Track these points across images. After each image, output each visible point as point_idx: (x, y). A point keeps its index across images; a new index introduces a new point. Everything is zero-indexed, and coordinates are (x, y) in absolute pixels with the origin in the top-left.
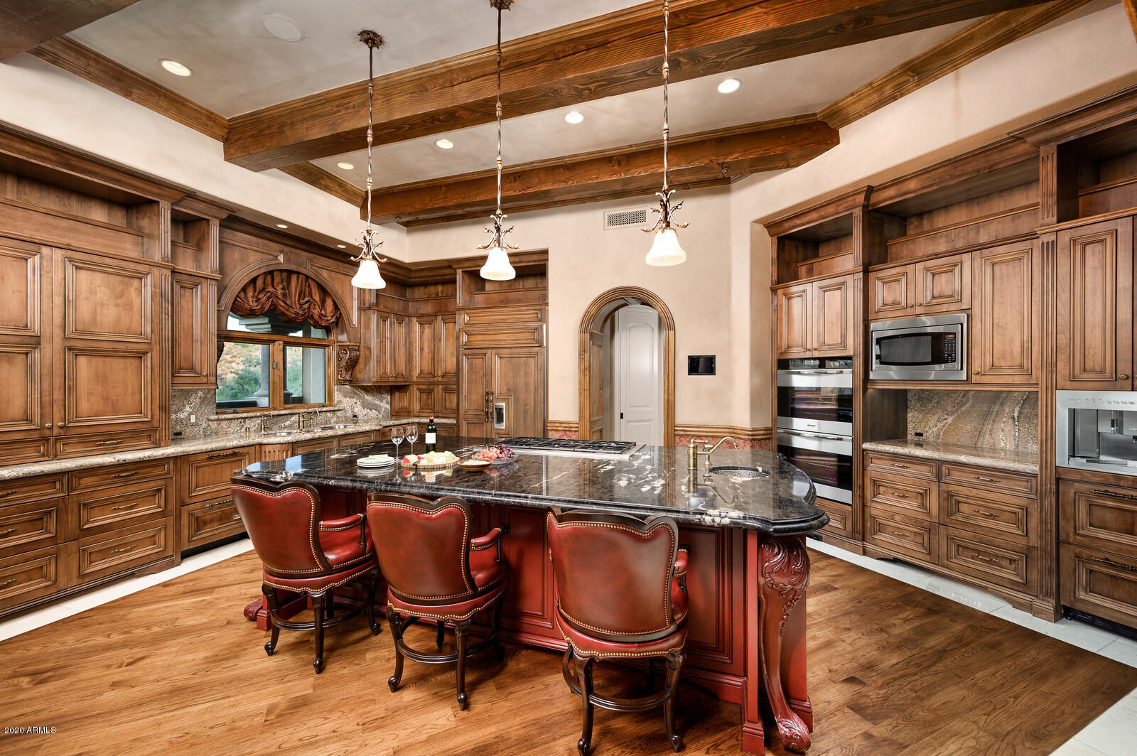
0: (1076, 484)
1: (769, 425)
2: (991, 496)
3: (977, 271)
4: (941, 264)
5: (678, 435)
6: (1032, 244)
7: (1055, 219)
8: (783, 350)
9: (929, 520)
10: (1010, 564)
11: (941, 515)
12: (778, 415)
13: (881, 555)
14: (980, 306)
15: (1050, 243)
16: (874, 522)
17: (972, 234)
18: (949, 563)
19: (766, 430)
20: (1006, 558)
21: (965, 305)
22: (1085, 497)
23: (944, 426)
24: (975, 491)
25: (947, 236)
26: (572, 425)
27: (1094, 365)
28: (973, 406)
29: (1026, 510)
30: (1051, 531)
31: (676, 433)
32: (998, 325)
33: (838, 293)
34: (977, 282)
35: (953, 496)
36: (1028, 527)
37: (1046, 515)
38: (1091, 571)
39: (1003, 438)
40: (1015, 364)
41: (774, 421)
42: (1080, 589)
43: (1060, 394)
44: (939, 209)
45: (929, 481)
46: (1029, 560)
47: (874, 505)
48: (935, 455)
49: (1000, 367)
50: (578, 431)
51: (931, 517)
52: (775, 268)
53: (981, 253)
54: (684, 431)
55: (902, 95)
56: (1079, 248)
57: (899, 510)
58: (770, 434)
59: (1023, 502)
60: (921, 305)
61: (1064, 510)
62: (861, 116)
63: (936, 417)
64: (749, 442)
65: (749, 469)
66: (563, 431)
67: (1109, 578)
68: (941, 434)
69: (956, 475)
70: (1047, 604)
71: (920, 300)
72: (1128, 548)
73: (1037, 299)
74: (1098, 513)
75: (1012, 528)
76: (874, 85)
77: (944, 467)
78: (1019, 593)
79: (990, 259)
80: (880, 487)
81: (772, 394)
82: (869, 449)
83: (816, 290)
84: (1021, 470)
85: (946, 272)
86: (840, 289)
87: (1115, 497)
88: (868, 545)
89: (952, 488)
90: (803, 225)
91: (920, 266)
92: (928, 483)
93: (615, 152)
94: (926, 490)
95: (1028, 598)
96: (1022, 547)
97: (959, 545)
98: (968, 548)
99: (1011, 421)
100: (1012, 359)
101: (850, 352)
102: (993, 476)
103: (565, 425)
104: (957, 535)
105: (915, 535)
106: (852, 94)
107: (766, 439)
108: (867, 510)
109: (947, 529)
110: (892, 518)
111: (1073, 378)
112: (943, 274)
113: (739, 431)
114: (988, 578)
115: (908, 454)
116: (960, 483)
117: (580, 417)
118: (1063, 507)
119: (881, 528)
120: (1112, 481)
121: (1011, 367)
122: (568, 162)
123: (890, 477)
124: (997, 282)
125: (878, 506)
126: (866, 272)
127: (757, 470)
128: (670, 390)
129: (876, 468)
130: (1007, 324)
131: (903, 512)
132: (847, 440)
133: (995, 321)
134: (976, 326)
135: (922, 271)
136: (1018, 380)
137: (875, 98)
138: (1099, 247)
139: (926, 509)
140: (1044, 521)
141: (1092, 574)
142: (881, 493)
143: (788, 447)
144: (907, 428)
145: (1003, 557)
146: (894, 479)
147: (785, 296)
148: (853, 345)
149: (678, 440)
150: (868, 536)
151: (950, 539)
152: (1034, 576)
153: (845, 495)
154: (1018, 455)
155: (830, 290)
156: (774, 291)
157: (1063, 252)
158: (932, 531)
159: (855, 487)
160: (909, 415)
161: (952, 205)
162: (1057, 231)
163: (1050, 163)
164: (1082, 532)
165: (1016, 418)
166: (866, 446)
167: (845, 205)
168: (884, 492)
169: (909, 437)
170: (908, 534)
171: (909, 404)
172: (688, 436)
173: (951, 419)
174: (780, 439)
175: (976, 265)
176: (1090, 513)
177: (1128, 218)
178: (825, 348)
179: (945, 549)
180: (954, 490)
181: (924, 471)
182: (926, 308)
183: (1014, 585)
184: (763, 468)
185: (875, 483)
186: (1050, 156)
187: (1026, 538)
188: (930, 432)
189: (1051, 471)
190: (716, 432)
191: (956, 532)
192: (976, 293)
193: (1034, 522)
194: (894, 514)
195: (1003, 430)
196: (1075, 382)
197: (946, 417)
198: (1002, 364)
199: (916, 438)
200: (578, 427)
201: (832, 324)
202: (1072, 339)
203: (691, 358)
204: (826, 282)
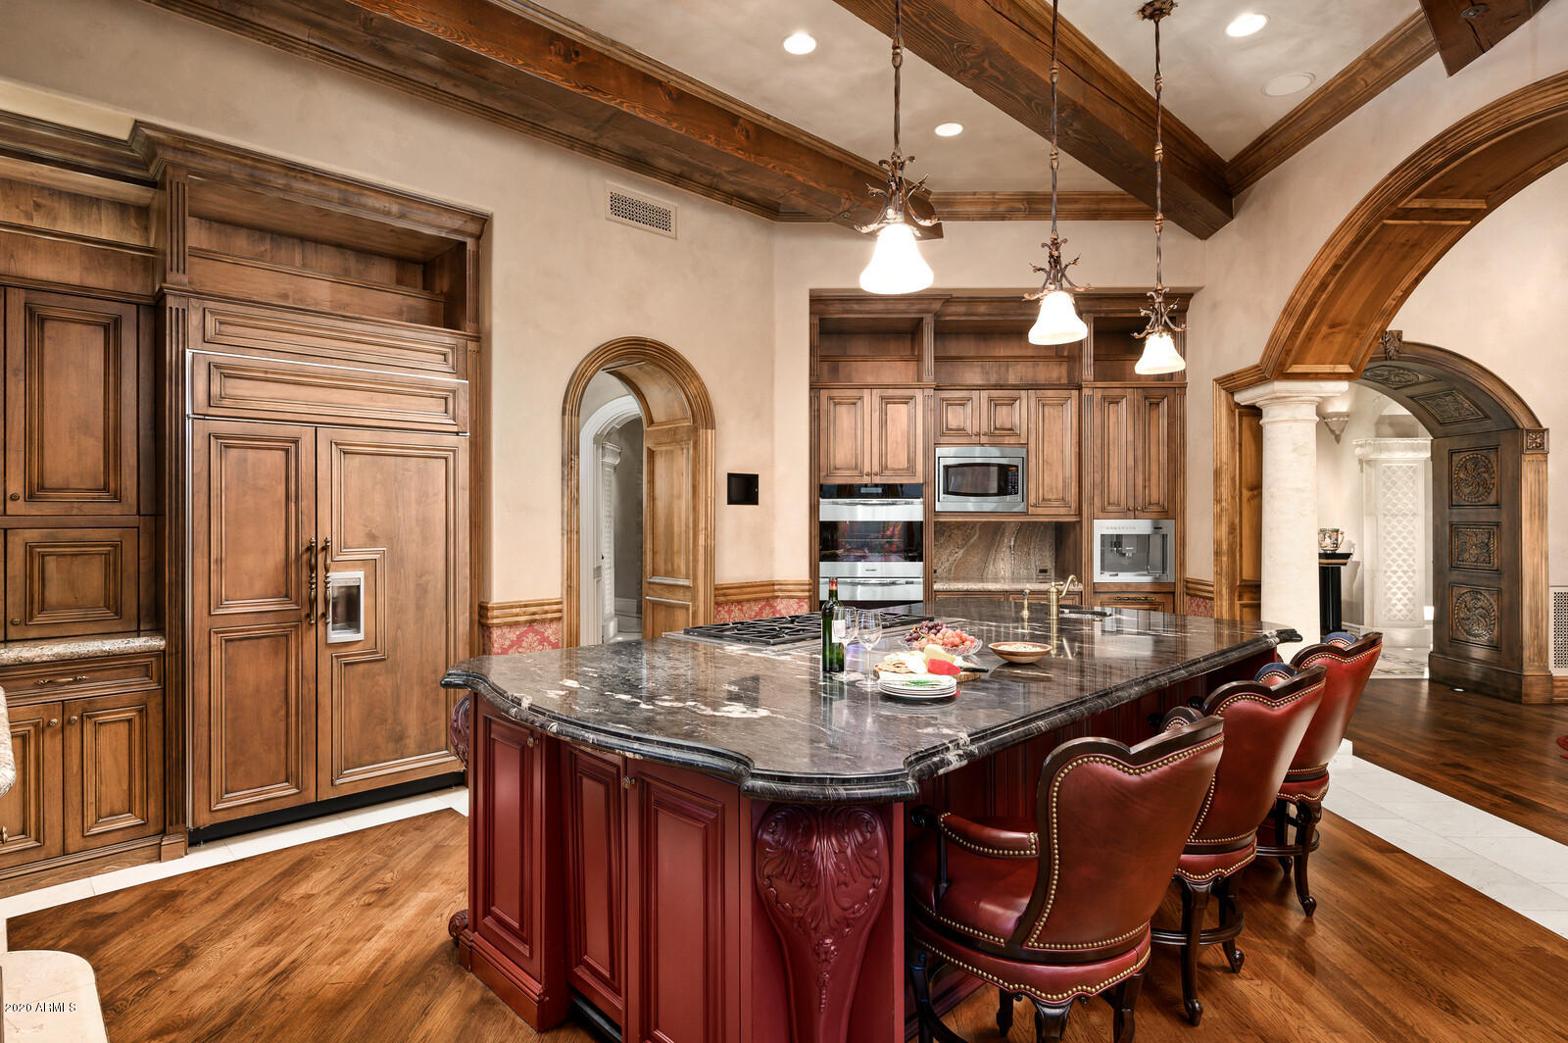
0: (1102, 596)
3: (1032, 409)
4: (1002, 395)
5: (717, 603)
6: (1071, 394)
7: (1092, 377)
8: (828, 472)
12: (818, 560)
14: (1035, 441)
21: (1023, 440)
23: (955, 560)
25: (982, 367)
26: (546, 608)
27: (1114, 499)
31: (716, 600)
32: (1047, 461)
33: (903, 408)
34: (1032, 420)
39: (1003, 566)
40: (1060, 497)
41: (814, 569)
43: (1096, 522)
44: (950, 334)
49: (1050, 500)
50: (560, 619)
52: (816, 359)
53: (1035, 393)
54: (724, 595)
55: (1010, 219)
60: (984, 434)
62: (968, 219)
63: (948, 551)
66: (526, 622)
68: (953, 569)
71: (984, 430)
76: (997, 197)
79: (1041, 400)
83: (876, 401)
85: (1007, 405)
86: (906, 403)
90: (861, 312)
91: (983, 393)
93: (747, 112)
99: (1008, 550)
100: (1057, 494)
101: (917, 480)
103: (534, 609)
106: (975, 194)
111: (1103, 510)
112: (1004, 406)
113: (791, 587)
117: (567, 589)
120: (1124, 589)
121: (1057, 500)
122: (672, 84)
124: (1046, 421)
128: (709, 528)
130: (1053, 462)
132: (919, 583)
133: (1045, 458)
134: (1032, 461)
135: (985, 399)
136: (1062, 511)
137: (988, 209)
138: (1116, 407)
147: (831, 398)
148: (921, 474)
155: (895, 403)
156: (814, 390)
161: (963, 333)
162: (1094, 388)
165: (1012, 548)
166: (938, 586)
167: (918, 307)
173: (961, 552)
175: (1032, 404)
177: (1132, 389)
178: (889, 473)
182: (990, 438)
188: (943, 567)
190: (755, 593)
192: (1031, 429)
195: (1003, 560)
196: (1105, 513)
197: (957, 550)
198: (1050, 497)
200: (560, 611)
201: (897, 444)
202: (1103, 478)
203: (730, 476)
204: (890, 392)
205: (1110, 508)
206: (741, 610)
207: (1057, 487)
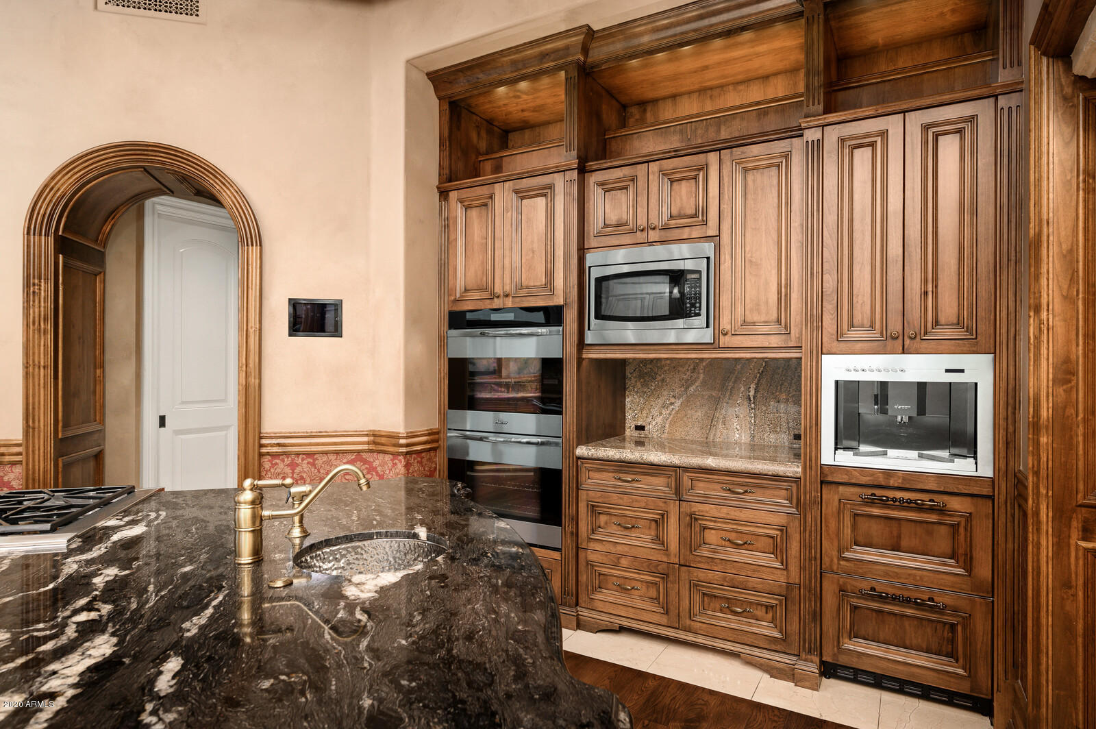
0: (841, 488)
1: (435, 425)
2: (745, 515)
3: (726, 180)
4: (681, 165)
5: (268, 454)
6: (791, 145)
7: (821, 107)
8: (458, 295)
9: (666, 560)
10: (767, 613)
11: (682, 551)
12: (449, 409)
13: (601, 625)
14: (730, 231)
15: (816, 142)
16: (592, 573)
17: (712, 130)
18: (693, 623)
19: (429, 434)
20: (762, 605)
21: (712, 232)
22: (851, 504)
23: (670, 414)
24: (725, 510)
25: (681, 132)
26: (5, 450)
27: (862, 319)
28: (704, 383)
29: (784, 530)
30: (815, 558)
31: (264, 450)
32: (751, 261)
33: (541, 202)
34: (727, 197)
35: (696, 519)
36: (789, 555)
37: (810, 536)
38: (856, 607)
39: (738, 427)
40: (770, 320)
41: (443, 419)
42: (844, 636)
43: (827, 360)
45: (666, 500)
46: (789, 604)
47: (592, 545)
48: (676, 459)
49: (754, 324)
50: (19, 463)
51: (668, 555)
52: (446, 153)
53: (731, 152)
54: (279, 445)
56: (846, 151)
57: (626, 548)
58: (437, 441)
59: (781, 520)
60: (654, 229)
61: (827, 526)
63: (660, 401)
64: (401, 457)
65: (397, 535)
67: (874, 614)
68: (667, 425)
69: (702, 488)
70: (809, 664)
71: (654, 221)
72: (896, 570)
73: (797, 224)
74: (864, 525)
75: (769, 560)
77: (686, 478)
78: (777, 654)
79: (741, 163)
80: (601, 516)
81: (440, 373)
82: (586, 456)
83: (509, 197)
84: (781, 474)
85: (687, 179)
86: (544, 195)
87: (884, 502)
88: (583, 612)
89: (697, 508)
91: (654, 167)
92: (665, 503)
94: (663, 515)
95: (788, 660)
96: (781, 586)
97: (704, 594)
98: (715, 596)
100: (768, 312)
101: (559, 300)
102: (747, 484)
104: (702, 579)
105: (648, 587)
107: (428, 450)
108: (582, 555)
109: (689, 572)
110: (616, 565)
111: (839, 336)
112: (684, 182)
113: (384, 440)
114: (740, 638)
115: (640, 460)
116: (706, 501)
117: (28, 429)
118: (826, 521)
119: (601, 582)
120: (882, 481)
121: (766, 323)
123: (614, 498)
124: (749, 196)
125: (598, 547)
126: (582, 170)
127: (416, 536)
128: (251, 365)
129: (595, 484)
130: (761, 259)
131: (633, 552)
132: (556, 442)
133: (748, 256)
134: (725, 262)
135: (657, 175)
136: (775, 341)
138: (867, 152)
139: (663, 544)
140: (808, 544)
141: (857, 611)
142: (602, 524)
143: (464, 461)
144: (625, 419)
145: (758, 604)
146: (620, 502)
147: (461, 202)
148: (562, 291)
149: (267, 465)
150: (583, 598)
151: (693, 585)
152: (794, 626)
153: (551, 533)
154: (755, 450)
155: (531, 197)
156: (444, 194)
157: (831, 157)
158: (671, 578)
159: (566, 520)
160: (627, 400)
162: (823, 126)
163: (815, 27)
164: (847, 555)
165: (752, 399)
166: (581, 451)
168: (606, 523)
169: (628, 432)
170: (638, 585)
171: (628, 383)
172: (287, 454)
173: (678, 403)
174: (451, 449)
175: (725, 172)
176: (854, 527)
177: (900, 115)
178: (523, 293)
179: (688, 603)
180: (699, 511)
181: (659, 484)
182: (663, 232)
183: (772, 644)
184: (429, 529)
185: (594, 510)
186: (816, 17)
187: (785, 573)
188: (654, 423)
189: (816, 472)
190: (343, 444)
191: (701, 575)
192: (726, 210)
193: (794, 548)
194: (619, 556)
195: (737, 416)
196: (844, 345)
197: (673, 400)
198: (755, 319)
199: (636, 434)
200: (20, 454)
201: (533, 252)
202: (840, 281)
203: (294, 304)
204: (525, 183)
205: (854, 334)
206: (313, 464)
207: (767, 302)
